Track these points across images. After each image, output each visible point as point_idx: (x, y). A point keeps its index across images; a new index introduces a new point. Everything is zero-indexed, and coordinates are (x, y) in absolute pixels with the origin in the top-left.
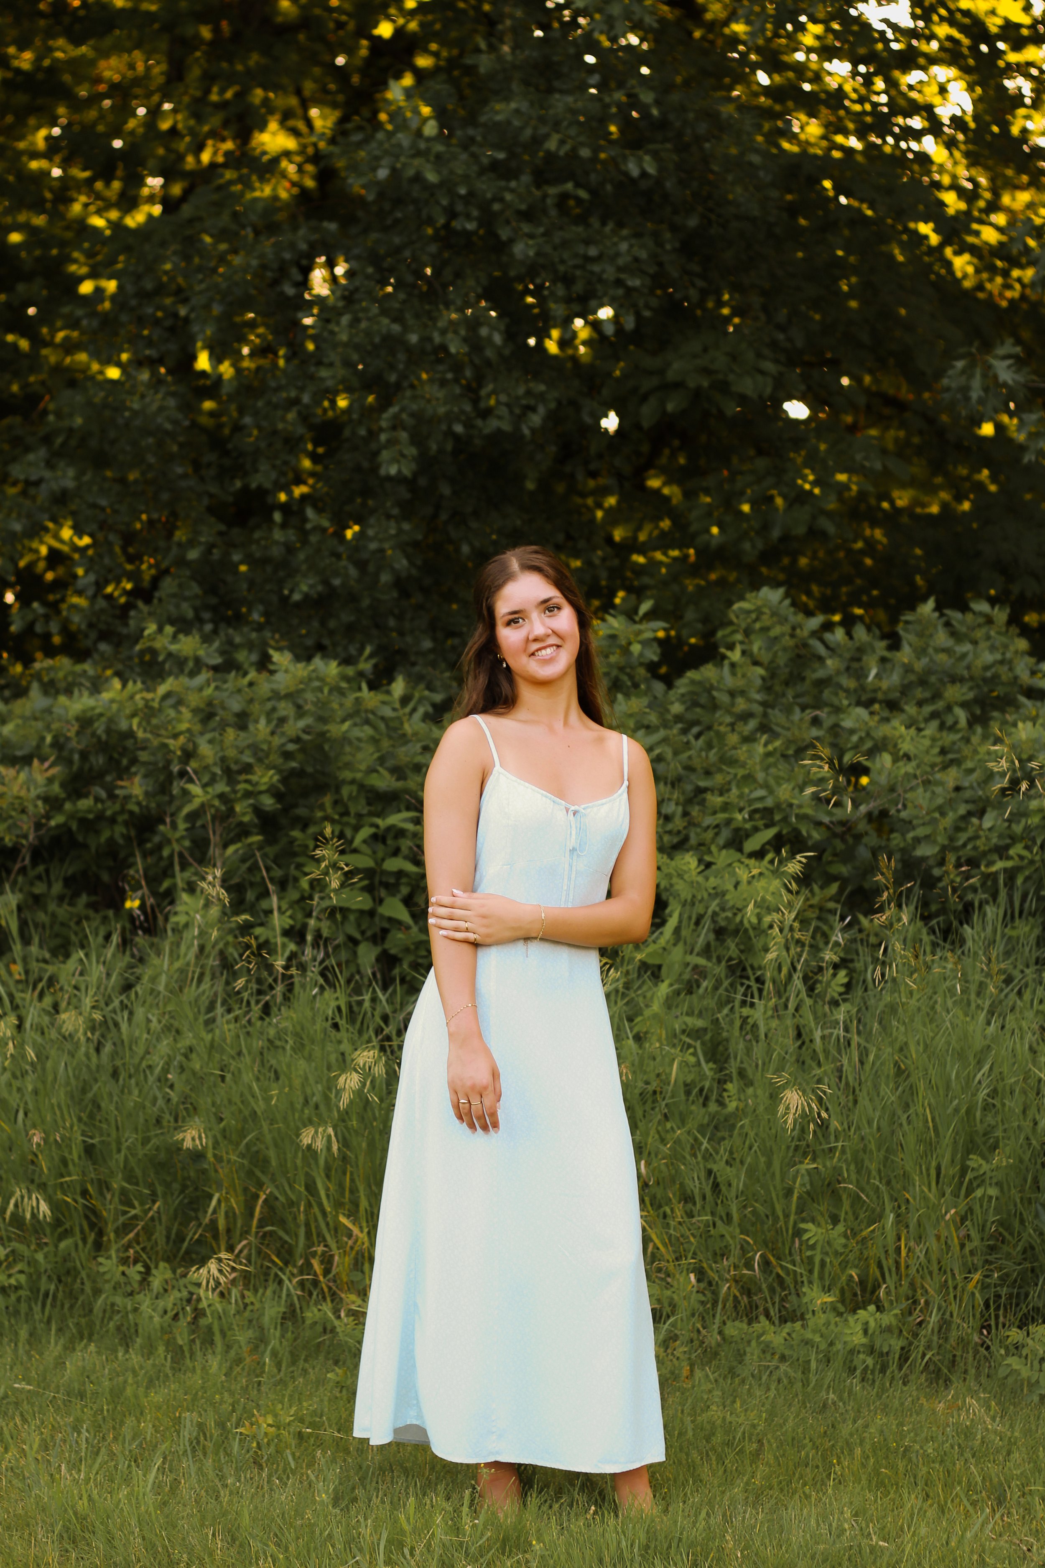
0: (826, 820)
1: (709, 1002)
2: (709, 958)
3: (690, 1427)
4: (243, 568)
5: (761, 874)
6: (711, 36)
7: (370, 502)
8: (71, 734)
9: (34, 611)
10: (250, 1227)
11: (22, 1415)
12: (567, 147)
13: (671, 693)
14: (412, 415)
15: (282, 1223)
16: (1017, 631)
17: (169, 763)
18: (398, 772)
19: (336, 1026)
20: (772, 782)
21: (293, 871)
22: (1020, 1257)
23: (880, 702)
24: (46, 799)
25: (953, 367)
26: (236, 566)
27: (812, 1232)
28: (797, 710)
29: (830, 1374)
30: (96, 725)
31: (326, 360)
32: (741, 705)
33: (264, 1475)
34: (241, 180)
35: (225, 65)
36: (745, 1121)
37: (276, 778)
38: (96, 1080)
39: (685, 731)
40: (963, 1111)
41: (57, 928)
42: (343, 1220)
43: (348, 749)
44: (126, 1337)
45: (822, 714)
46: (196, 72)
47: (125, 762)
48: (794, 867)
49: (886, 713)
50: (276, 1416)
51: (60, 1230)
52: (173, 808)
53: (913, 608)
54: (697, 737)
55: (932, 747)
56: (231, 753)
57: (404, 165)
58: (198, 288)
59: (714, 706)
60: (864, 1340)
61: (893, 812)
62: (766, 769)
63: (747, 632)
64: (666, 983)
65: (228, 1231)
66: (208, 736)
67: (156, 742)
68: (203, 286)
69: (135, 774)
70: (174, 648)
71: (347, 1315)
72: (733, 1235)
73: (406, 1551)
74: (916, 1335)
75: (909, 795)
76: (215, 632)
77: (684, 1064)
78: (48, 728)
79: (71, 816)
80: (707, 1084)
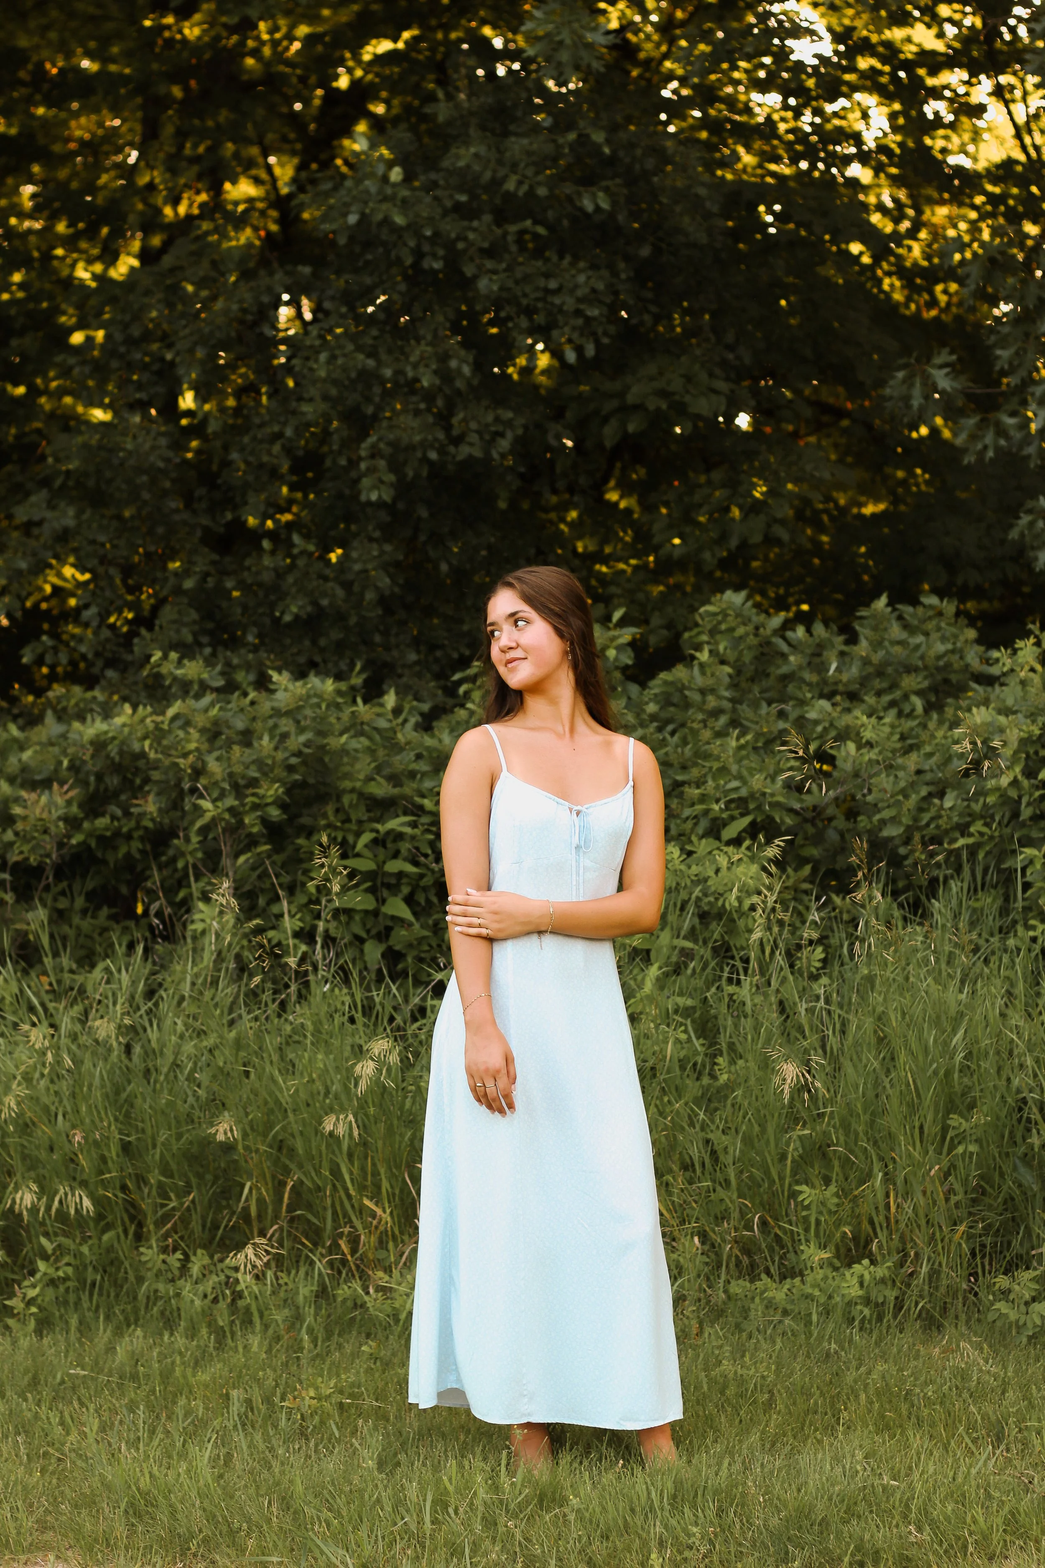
0: (797, 806)
1: (699, 983)
2: (696, 941)
3: (705, 1380)
4: (236, 594)
5: (740, 860)
6: (647, 75)
7: (353, 527)
8: (87, 757)
9: (43, 643)
10: (280, 1211)
11: (79, 1399)
12: (525, 188)
13: (646, 692)
14: (389, 444)
15: (309, 1207)
16: (966, 622)
17: (180, 781)
18: (394, 779)
19: (352, 1020)
20: (745, 773)
21: (300, 877)
22: (1001, 1208)
23: (841, 694)
24: (66, 819)
25: (893, 377)
26: (229, 592)
27: (806, 1193)
28: (764, 704)
29: (831, 1326)
30: (110, 748)
31: (306, 396)
32: (712, 702)
33: (312, 1444)
34: (216, 230)
35: (196, 122)
36: (739, 1093)
37: (281, 790)
38: (129, 1082)
39: (660, 729)
40: (942, 1072)
41: (82, 940)
42: (367, 1202)
43: (345, 760)
44: (169, 1321)
45: (788, 707)
46: (169, 130)
47: (138, 781)
48: (772, 851)
49: (847, 704)
50: (317, 1388)
51: (103, 1223)
52: (185, 823)
53: (867, 605)
54: (673, 734)
55: (892, 734)
56: (238, 769)
57: (372, 210)
58: (182, 334)
59: (686, 704)
60: (860, 1293)
61: (859, 797)
62: (739, 761)
63: (713, 632)
64: (656, 966)
65: (260, 1216)
66: (216, 754)
67: (167, 762)
68: (187, 331)
69: (149, 792)
70: (179, 672)
71: (377, 1291)
72: (730, 1198)
73: (451, 1511)
74: (908, 1285)
75: (873, 781)
76: (214, 654)
77: (678, 1041)
78: (64, 753)
79: (90, 835)
80: (699, 1059)
